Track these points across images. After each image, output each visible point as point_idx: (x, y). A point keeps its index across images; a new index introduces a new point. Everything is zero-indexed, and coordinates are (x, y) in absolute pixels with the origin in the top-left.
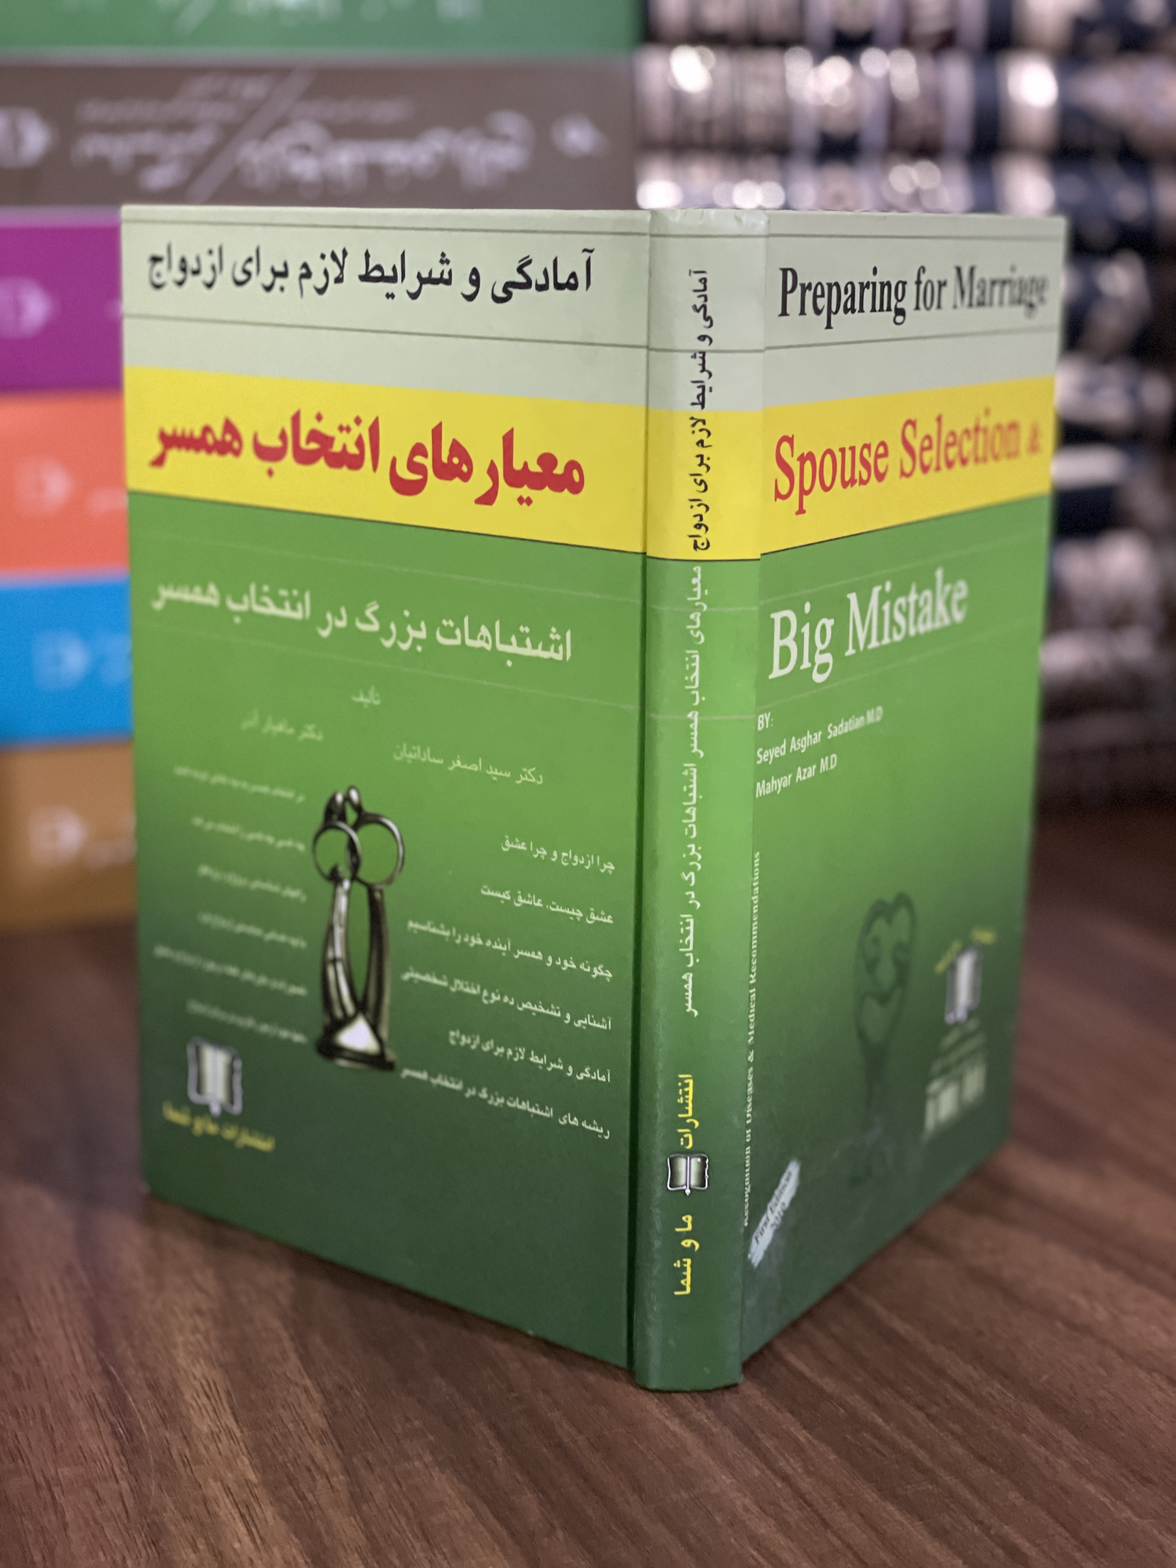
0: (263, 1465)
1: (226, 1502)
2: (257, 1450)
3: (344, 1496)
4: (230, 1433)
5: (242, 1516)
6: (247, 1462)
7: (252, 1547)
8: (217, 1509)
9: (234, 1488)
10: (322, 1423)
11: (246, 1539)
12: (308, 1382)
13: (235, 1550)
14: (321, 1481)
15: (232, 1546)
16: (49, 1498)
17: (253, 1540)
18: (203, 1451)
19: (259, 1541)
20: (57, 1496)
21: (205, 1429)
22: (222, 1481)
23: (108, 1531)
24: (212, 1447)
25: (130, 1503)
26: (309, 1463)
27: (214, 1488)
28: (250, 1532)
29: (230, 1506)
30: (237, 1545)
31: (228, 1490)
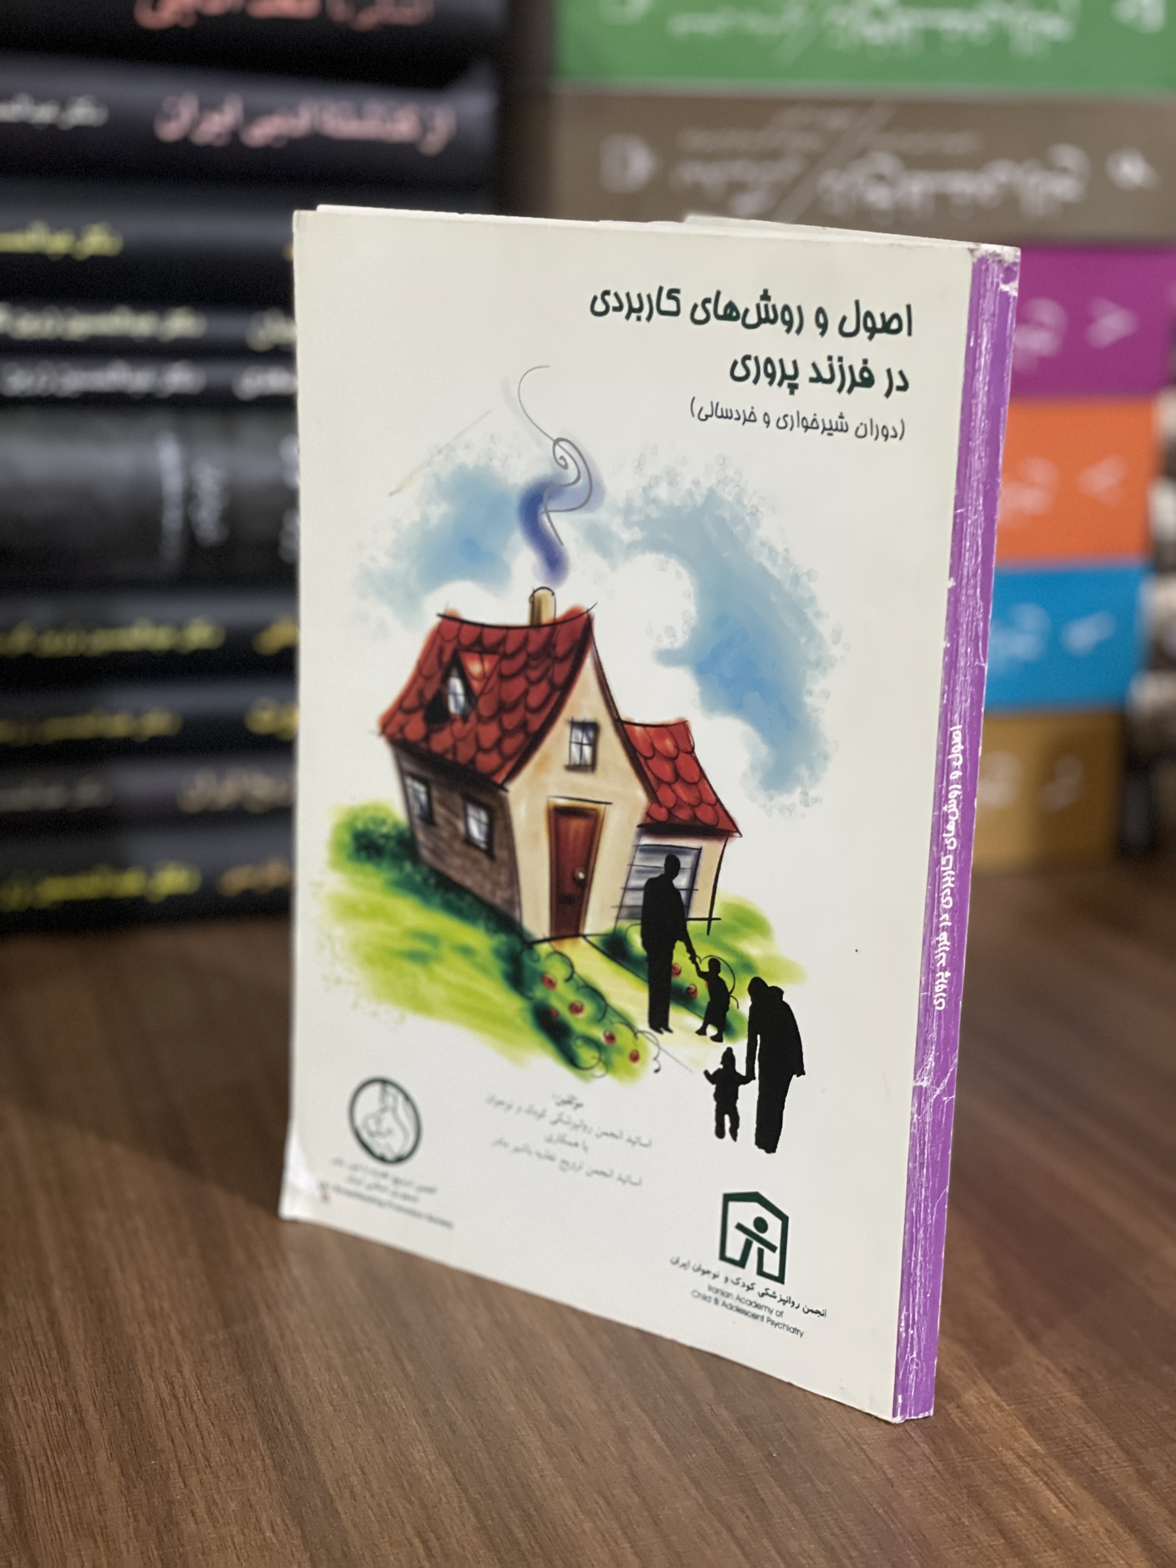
0: (1043, 1437)
1: (1025, 1470)
2: (1030, 1422)
3: (1130, 1470)
4: (998, 1406)
5: (1046, 1483)
6: (1026, 1433)
7: (1069, 1514)
8: (1020, 1476)
9: (1028, 1459)
10: (1077, 1400)
11: (1059, 1505)
12: (1046, 1362)
13: (1054, 1515)
14: (1104, 1457)
15: (1051, 1512)
16: (863, 1457)
17: (1066, 1506)
18: (982, 1421)
19: (1071, 1507)
20: (870, 1456)
21: (975, 1401)
22: (1012, 1449)
23: (930, 1488)
24: (988, 1416)
25: (940, 1466)
26: (1085, 1439)
27: (1009, 1458)
28: (1061, 1501)
29: (1031, 1475)
30: (1054, 1511)
31: (1020, 1458)
